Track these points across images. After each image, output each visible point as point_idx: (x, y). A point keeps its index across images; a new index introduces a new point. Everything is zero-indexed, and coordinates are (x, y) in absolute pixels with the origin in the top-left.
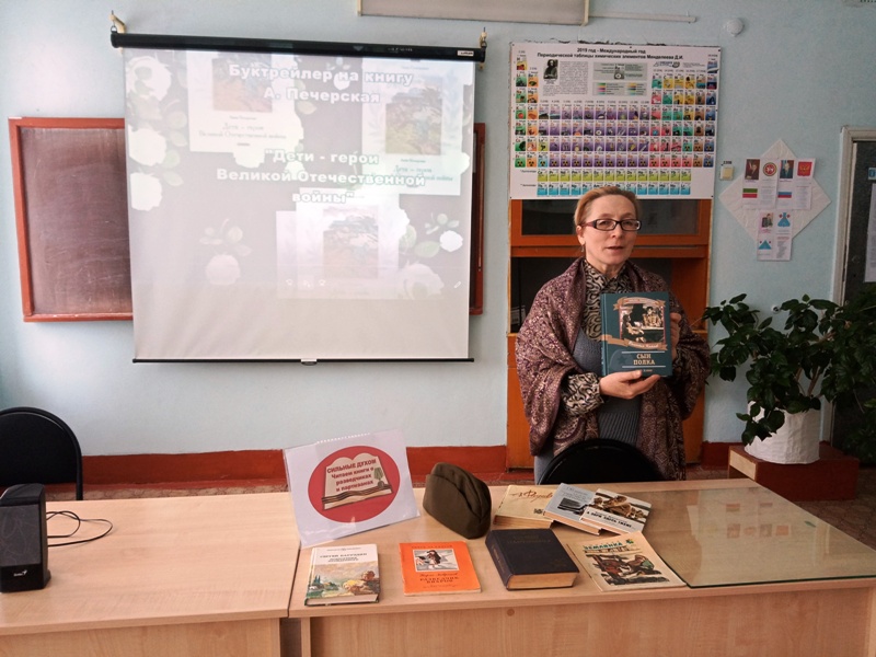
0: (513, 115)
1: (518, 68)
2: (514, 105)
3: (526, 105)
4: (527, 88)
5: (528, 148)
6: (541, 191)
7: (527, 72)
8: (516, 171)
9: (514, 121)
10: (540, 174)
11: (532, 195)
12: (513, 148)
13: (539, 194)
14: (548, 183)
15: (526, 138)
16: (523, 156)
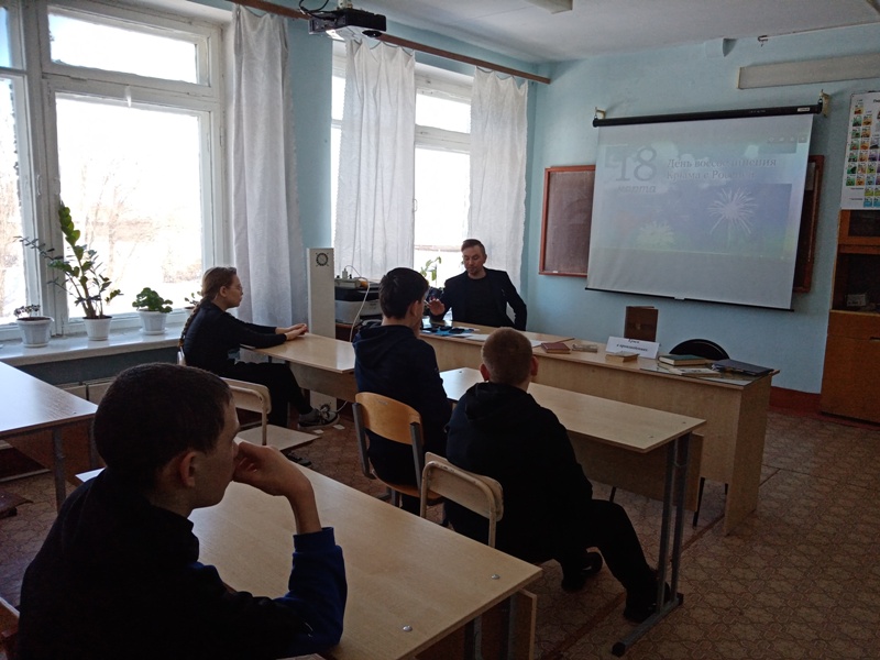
0: (848, 148)
1: (856, 113)
2: (850, 140)
3: (860, 139)
4: (861, 128)
5: (858, 172)
6: (867, 203)
7: (862, 116)
8: (845, 188)
9: (848, 152)
10: (867, 191)
11: (859, 206)
12: (845, 171)
13: (865, 205)
14: (873, 197)
15: (857, 164)
16: (854, 177)
